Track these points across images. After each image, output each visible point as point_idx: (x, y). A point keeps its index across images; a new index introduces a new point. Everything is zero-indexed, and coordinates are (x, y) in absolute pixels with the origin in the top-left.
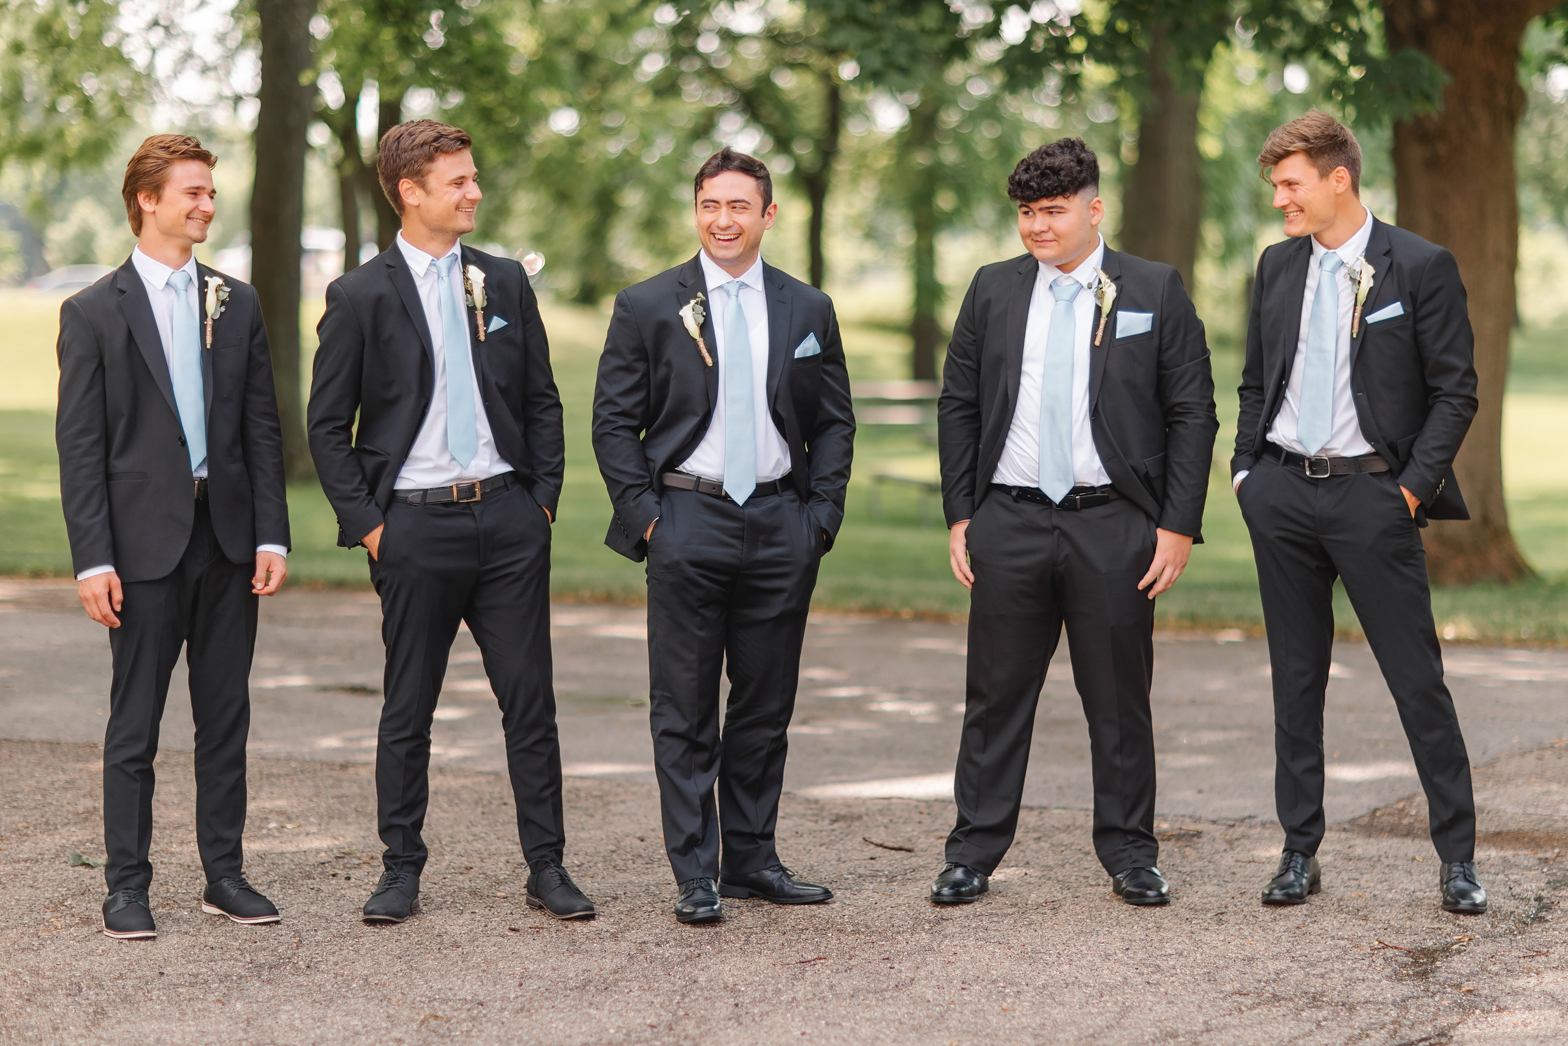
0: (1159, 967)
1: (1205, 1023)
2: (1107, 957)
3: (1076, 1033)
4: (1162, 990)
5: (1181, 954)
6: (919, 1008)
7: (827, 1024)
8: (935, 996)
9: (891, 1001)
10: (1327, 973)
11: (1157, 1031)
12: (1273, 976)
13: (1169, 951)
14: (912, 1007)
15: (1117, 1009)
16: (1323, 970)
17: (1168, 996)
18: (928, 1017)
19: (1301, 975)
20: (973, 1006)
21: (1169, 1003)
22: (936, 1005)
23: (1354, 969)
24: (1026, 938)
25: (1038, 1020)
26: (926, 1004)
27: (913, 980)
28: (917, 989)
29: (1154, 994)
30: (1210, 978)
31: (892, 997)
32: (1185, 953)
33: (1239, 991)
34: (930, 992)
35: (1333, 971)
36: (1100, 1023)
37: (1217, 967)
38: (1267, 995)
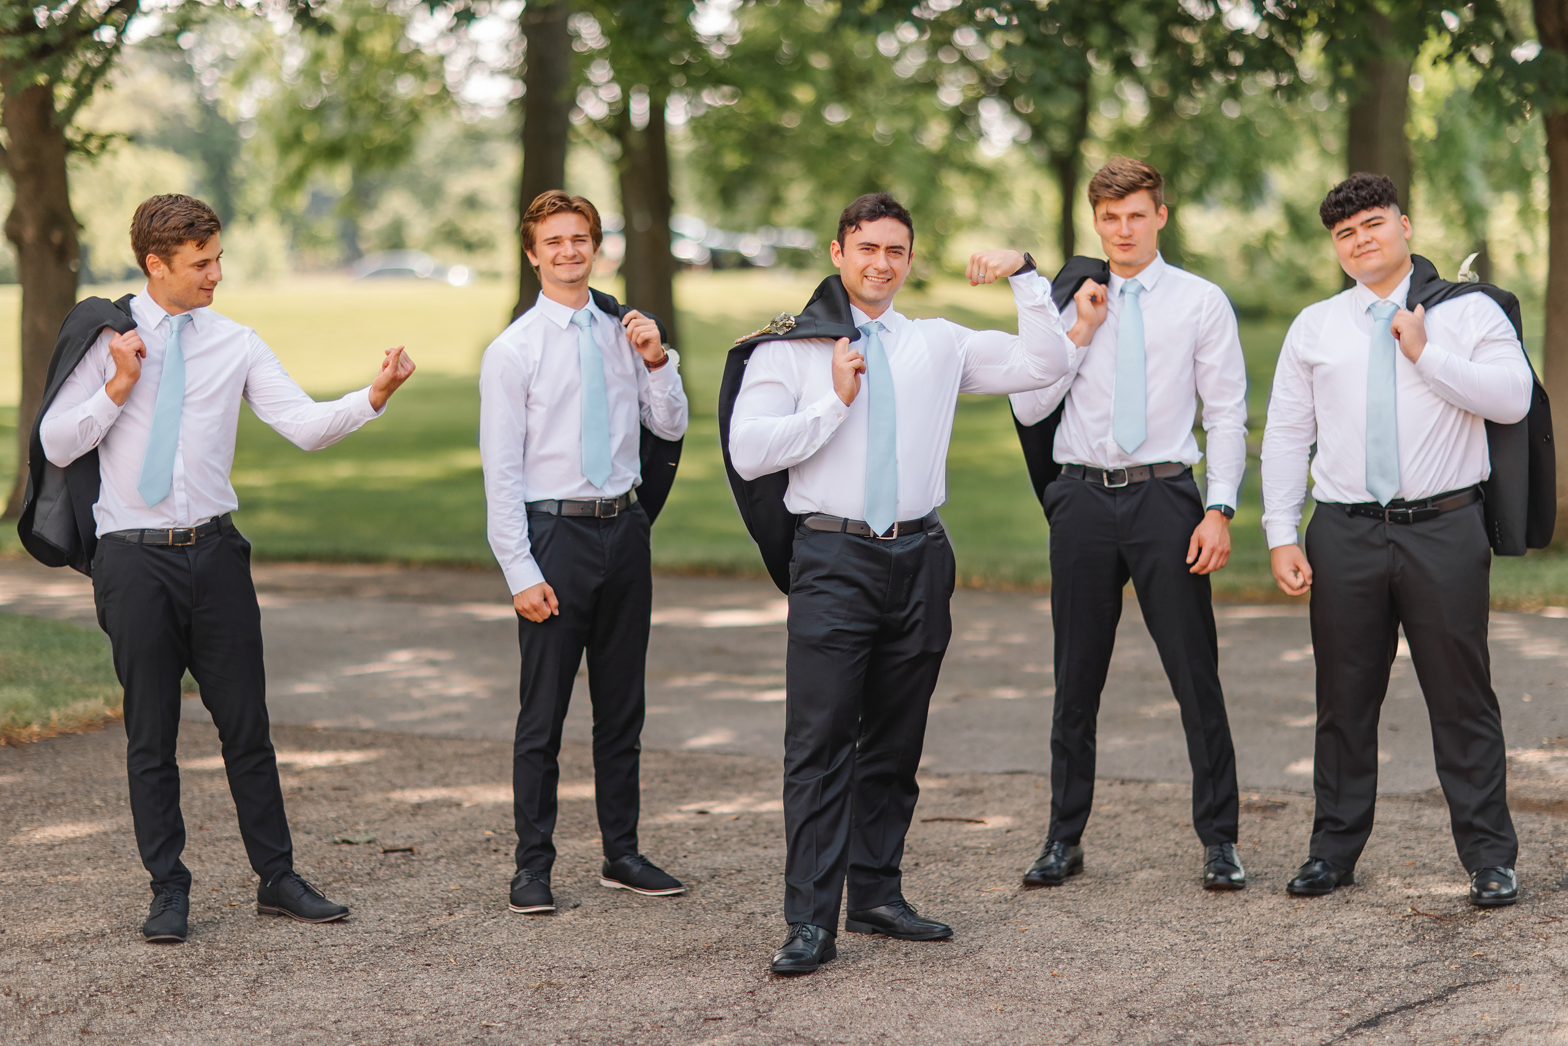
0: (1206, 934)
1: (1231, 987)
2: (1163, 924)
3: (1111, 997)
4: (1202, 956)
5: (1230, 922)
6: (979, 974)
7: (893, 989)
8: (997, 963)
9: (955, 968)
10: (1355, 939)
11: (1185, 996)
12: (1306, 942)
13: (1220, 919)
14: (973, 973)
15: (1156, 975)
16: (1353, 937)
17: (1206, 962)
18: (984, 982)
19: (1330, 942)
20: (1028, 972)
21: (1204, 968)
22: (995, 971)
23: (1382, 935)
24: (1095, 907)
25: (1081, 985)
26: (986, 970)
27: (981, 947)
28: (983, 956)
29: (1193, 960)
30: (1248, 945)
31: (957, 964)
32: (1234, 921)
33: (1271, 957)
34: (993, 959)
35: (1361, 937)
36: (1135, 988)
37: (1258, 934)
38: (1295, 960)
